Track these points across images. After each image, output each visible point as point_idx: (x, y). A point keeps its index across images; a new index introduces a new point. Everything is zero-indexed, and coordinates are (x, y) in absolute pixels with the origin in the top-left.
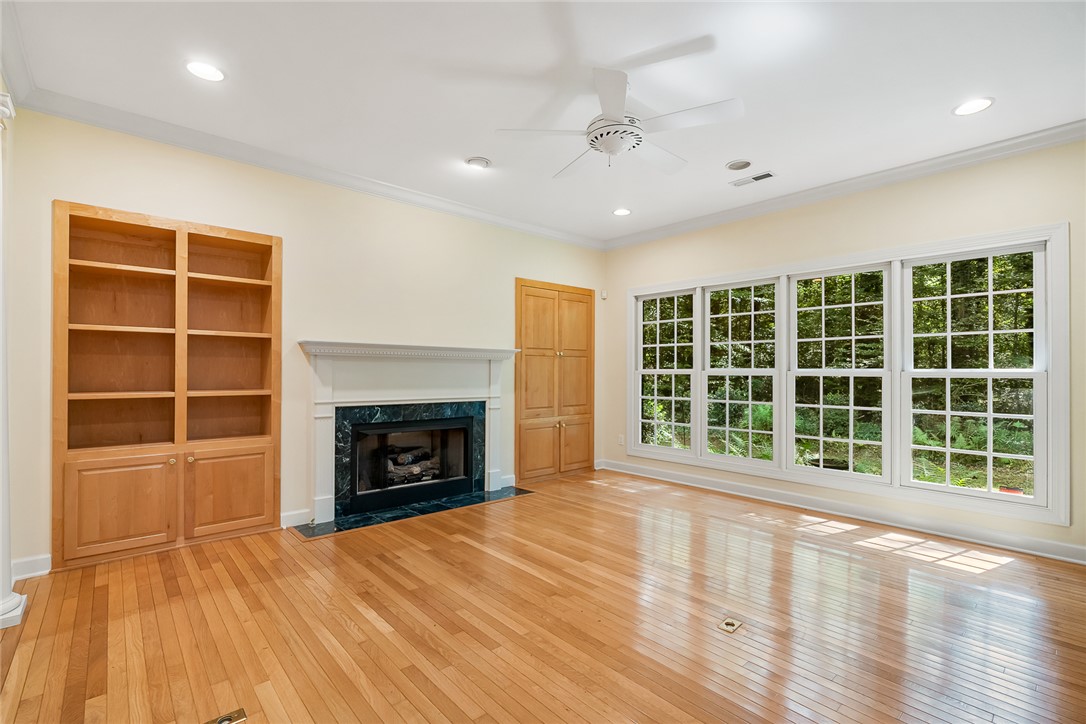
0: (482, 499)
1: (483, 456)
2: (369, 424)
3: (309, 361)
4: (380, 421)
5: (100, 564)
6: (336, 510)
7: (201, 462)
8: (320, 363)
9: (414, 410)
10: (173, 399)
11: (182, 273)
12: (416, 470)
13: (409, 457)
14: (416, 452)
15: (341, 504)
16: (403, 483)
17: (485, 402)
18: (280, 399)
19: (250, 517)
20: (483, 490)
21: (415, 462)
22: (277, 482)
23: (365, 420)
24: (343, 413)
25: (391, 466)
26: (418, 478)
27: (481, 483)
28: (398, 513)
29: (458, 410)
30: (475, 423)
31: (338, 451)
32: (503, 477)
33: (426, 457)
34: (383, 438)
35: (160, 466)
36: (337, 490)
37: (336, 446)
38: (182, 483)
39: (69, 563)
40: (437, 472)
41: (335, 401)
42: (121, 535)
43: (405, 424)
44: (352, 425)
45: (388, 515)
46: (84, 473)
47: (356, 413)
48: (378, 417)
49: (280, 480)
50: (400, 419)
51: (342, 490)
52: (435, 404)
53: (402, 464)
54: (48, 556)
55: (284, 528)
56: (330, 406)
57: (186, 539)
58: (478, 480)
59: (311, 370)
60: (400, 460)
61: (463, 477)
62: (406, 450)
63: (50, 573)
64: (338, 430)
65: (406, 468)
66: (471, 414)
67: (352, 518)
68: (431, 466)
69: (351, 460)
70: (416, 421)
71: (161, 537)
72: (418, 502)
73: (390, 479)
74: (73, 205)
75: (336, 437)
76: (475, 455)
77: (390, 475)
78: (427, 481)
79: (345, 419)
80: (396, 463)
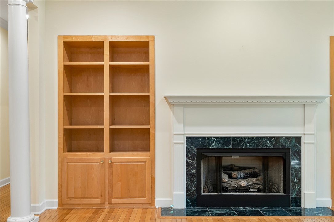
0: (299, 214)
1: (300, 180)
2: (208, 149)
3: (171, 108)
4: (216, 147)
5: (75, 209)
6: (187, 202)
7: (115, 164)
8: (176, 109)
9: (241, 141)
10: (103, 129)
11: (106, 63)
12: (244, 183)
13: (242, 174)
14: (247, 171)
15: (190, 199)
16: (235, 191)
17: (301, 137)
18: (155, 131)
19: (139, 197)
20: (301, 207)
21: (245, 178)
22: (153, 179)
23: (205, 146)
24: (191, 140)
25: (225, 178)
26: (247, 189)
27: (298, 201)
28: (225, 211)
29: (276, 142)
30: (291, 153)
31: (188, 165)
32: (318, 199)
33: (254, 175)
34: (219, 159)
35: (98, 164)
36: (188, 190)
37: (187, 161)
38: (107, 174)
39: (64, 206)
40: (261, 187)
41: (186, 133)
42: (82, 196)
43: (234, 150)
44: (197, 149)
45: (218, 212)
46: (69, 164)
47: (199, 142)
48: (214, 145)
49: (154, 178)
50: (230, 147)
51: (191, 190)
52: (257, 137)
53: (236, 178)
54: (57, 200)
55: (157, 207)
56: (183, 136)
57: (109, 204)
58: (295, 198)
59: (172, 113)
60: (233, 176)
61: (282, 193)
62: (241, 169)
63: (57, 209)
64: (188, 151)
65: (237, 181)
66: (288, 146)
67: (196, 209)
68: (257, 182)
69: (197, 171)
70: (242, 149)
71: (98, 201)
72: (244, 206)
73: (224, 187)
74: (65, 37)
75: (187, 155)
76: (292, 178)
77: (224, 185)
78: (253, 192)
79: (192, 144)
80: (230, 177)
